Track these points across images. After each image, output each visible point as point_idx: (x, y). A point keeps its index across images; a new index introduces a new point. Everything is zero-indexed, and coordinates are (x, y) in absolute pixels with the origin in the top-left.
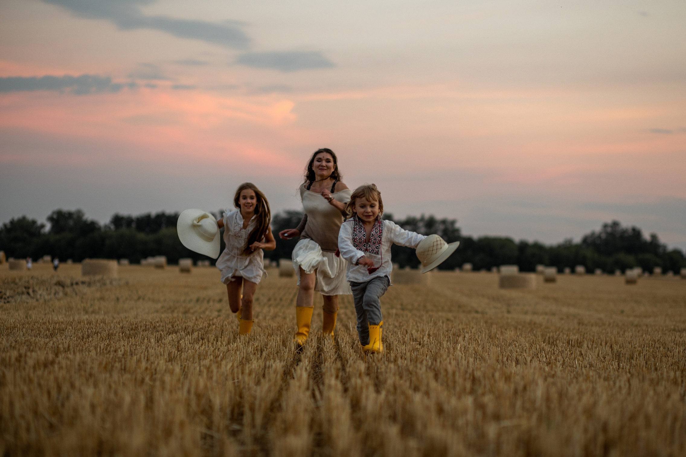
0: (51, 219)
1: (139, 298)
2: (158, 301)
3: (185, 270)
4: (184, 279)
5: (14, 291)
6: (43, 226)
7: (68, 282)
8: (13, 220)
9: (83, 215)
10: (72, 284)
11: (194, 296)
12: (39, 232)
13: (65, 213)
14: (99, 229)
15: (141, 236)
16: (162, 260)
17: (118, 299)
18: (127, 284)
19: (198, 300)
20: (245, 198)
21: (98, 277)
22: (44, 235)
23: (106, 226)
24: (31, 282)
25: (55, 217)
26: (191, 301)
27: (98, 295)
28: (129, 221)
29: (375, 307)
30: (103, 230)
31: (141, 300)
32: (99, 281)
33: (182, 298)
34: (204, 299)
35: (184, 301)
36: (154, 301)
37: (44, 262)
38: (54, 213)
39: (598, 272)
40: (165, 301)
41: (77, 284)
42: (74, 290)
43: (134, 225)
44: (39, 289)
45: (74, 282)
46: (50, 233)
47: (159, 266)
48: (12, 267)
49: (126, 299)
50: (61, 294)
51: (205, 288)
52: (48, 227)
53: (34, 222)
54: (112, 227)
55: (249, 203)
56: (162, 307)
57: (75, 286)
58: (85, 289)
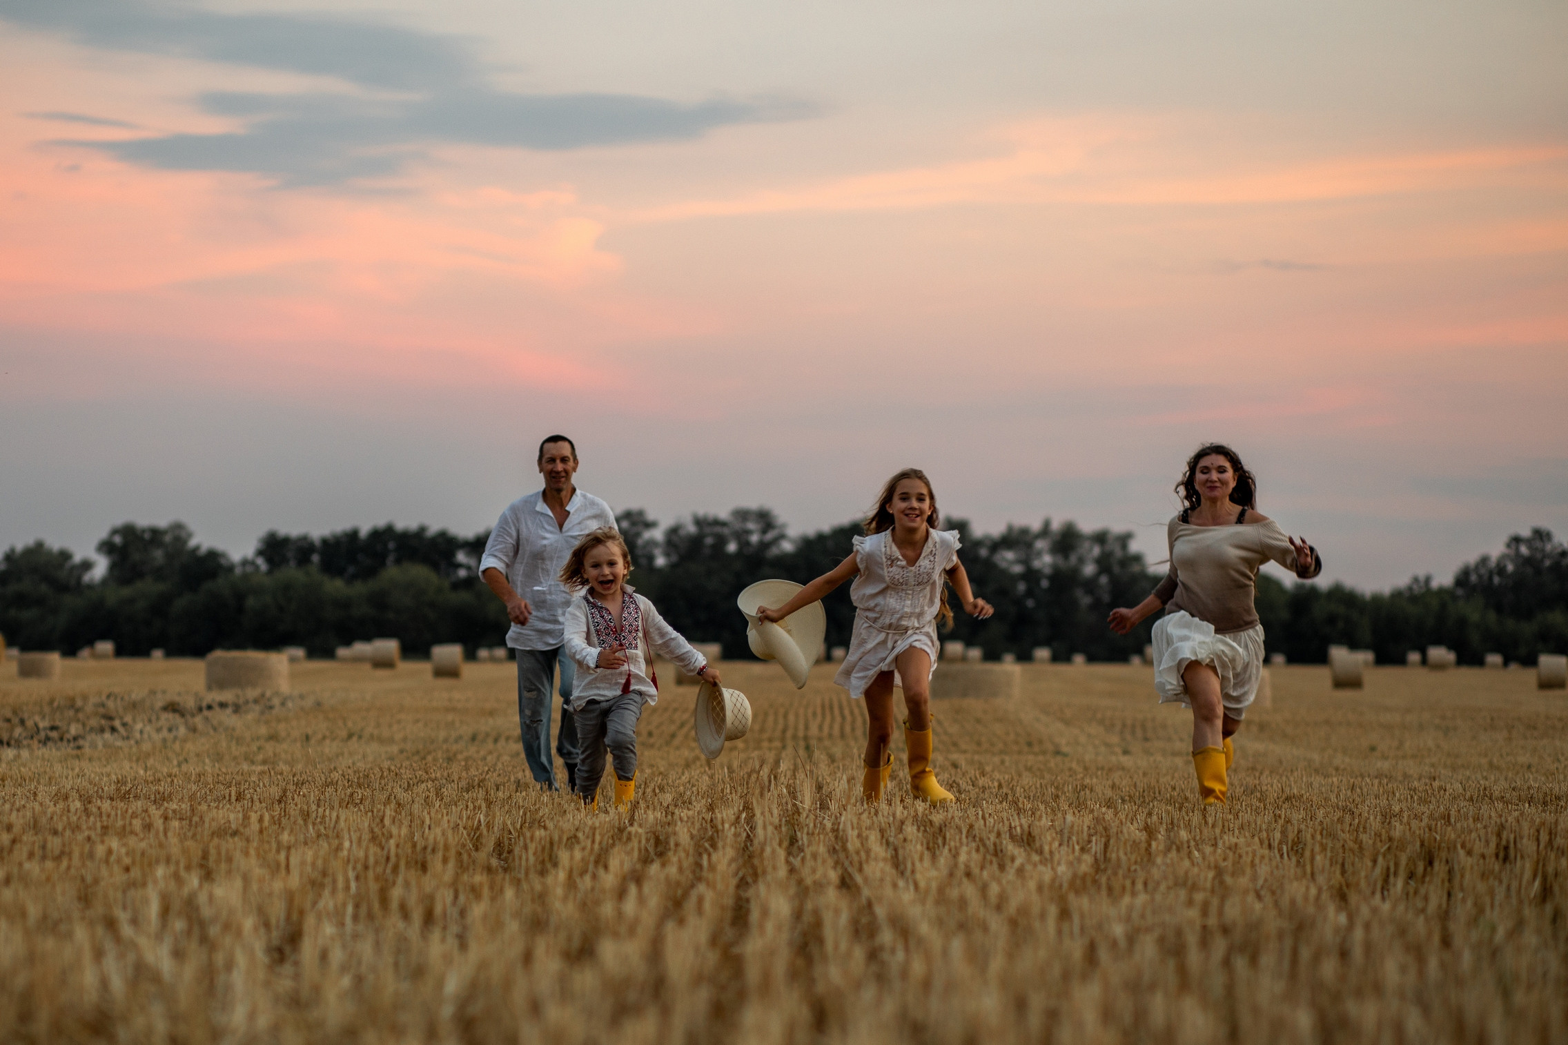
0: (107, 547)
1: (350, 736)
2: (391, 741)
3: (447, 672)
4: (443, 691)
5: (84, 725)
6: (87, 565)
7: (190, 703)
8: (13, 550)
9: (190, 535)
10: (200, 709)
11: (466, 731)
12: (79, 578)
13: (143, 531)
14: (231, 568)
15: (335, 586)
16: (390, 646)
17: (307, 738)
18: (319, 704)
19: (474, 738)
20: (905, 497)
21: (252, 693)
22: (90, 587)
23: (245, 562)
24: (111, 704)
25: (118, 540)
26: (458, 739)
27: (263, 730)
28: (303, 550)
29: (632, 751)
30: (238, 571)
31: (355, 739)
32: (256, 701)
33: (442, 734)
34: (487, 735)
35: (446, 741)
36: (381, 740)
37: (96, 656)
38: (115, 532)
39: (1494, 659)
40: (405, 739)
41: (210, 707)
42: (207, 719)
43: (315, 558)
44: (134, 720)
45: (204, 704)
46: (105, 582)
47: (382, 663)
48: (27, 671)
49: (324, 738)
50: (182, 730)
51: (492, 713)
52: (101, 568)
53: (65, 556)
54: (261, 563)
55: (915, 509)
56: (401, 751)
57: (206, 713)
58: (227, 718)
